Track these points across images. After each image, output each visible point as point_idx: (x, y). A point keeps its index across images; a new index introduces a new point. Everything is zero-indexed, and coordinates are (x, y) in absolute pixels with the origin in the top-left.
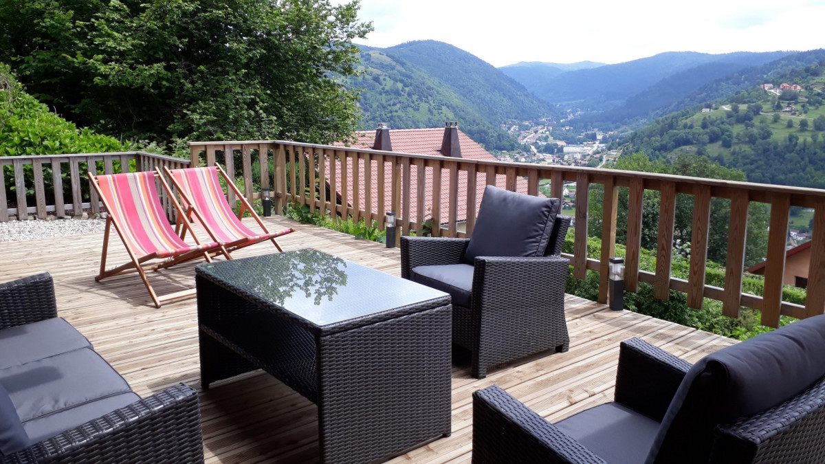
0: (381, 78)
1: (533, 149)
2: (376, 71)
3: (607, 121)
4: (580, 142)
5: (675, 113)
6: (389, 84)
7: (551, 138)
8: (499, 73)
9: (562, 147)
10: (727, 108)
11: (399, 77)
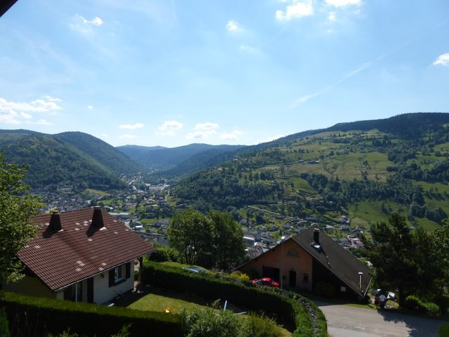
0: (49, 150)
1: (135, 188)
2: (46, 146)
3: (168, 174)
4: (156, 184)
5: (199, 171)
6: (54, 154)
7: (143, 182)
8: (116, 150)
9: (149, 187)
10: (220, 169)
11: (60, 150)
